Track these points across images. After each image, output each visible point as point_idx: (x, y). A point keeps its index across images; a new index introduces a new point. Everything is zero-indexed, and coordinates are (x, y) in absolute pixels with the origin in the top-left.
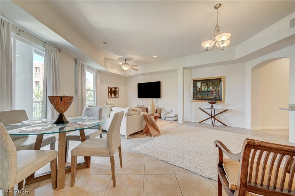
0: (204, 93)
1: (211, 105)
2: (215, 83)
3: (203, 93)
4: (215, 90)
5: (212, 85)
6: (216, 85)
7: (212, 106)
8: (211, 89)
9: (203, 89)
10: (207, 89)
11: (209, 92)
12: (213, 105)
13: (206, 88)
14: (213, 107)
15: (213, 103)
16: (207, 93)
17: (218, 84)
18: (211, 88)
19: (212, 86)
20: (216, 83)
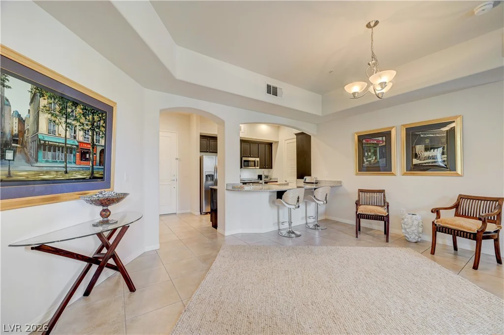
0: (50, 154)
1: (101, 208)
2: (93, 119)
3: (41, 154)
4: (94, 146)
5: (83, 120)
6: (98, 127)
7: (105, 214)
8: (81, 139)
9: (43, 127)
10: (63, 135)
11: (70, 150)
12: (109, 208)
13: (61, 129)
14: (109, 218)
15: (106, 203)
16: (62, 156)
17: (102, 122)
18: (80, 135)
19: (83, 124)
20: (96, 117)
